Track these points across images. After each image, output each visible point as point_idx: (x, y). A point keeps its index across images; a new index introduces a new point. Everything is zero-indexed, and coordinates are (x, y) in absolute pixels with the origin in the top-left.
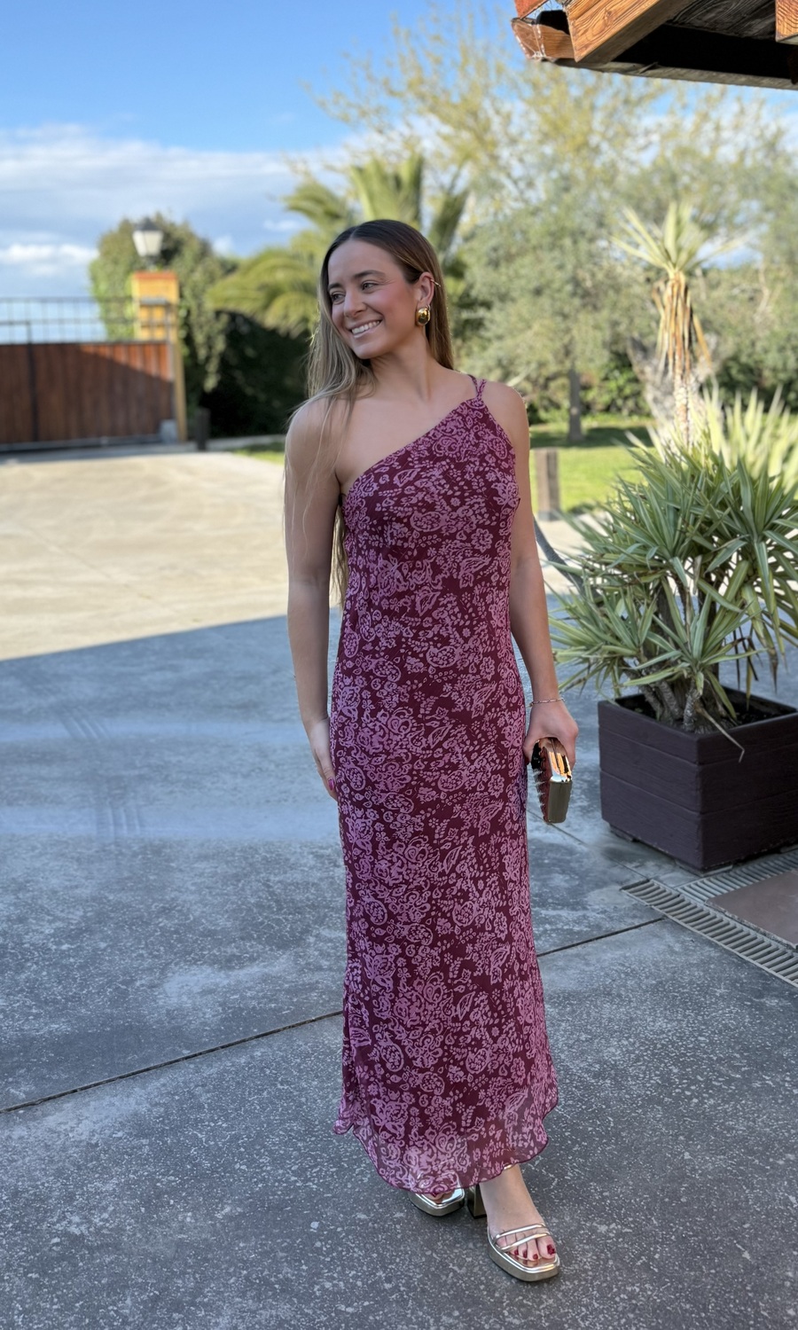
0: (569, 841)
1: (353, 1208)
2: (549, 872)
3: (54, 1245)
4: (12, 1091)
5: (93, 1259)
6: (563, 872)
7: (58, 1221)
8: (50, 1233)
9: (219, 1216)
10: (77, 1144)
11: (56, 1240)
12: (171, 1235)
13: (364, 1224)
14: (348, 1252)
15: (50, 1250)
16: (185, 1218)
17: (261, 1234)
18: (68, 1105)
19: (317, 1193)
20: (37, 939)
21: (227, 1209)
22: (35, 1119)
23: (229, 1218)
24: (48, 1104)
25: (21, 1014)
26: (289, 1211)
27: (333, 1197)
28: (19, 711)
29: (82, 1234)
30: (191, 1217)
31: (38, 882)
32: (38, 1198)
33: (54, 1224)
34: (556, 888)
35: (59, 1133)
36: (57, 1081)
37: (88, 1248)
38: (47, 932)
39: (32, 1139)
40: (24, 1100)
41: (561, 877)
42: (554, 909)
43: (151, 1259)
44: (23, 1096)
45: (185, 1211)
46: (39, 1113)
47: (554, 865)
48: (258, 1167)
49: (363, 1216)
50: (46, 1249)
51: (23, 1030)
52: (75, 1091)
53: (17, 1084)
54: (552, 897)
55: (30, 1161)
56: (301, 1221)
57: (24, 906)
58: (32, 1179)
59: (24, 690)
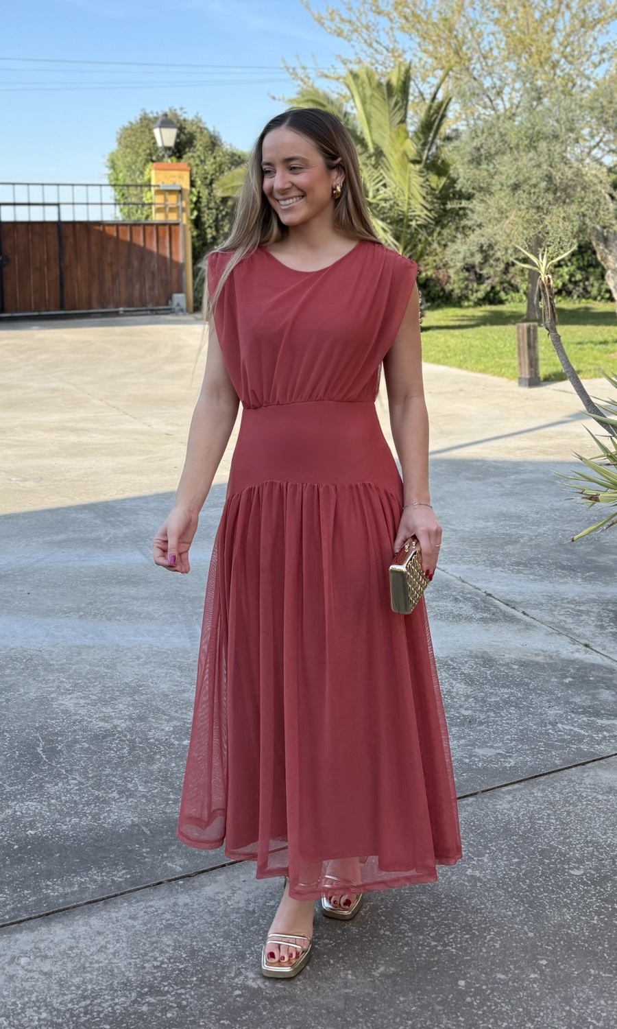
0: (607, 662)
1: (492, 969)
2: (596, 688)
3: (237, 996)
4: (169, 864)
5: (275, 1009)
6: (608, 688)
7: (236, 976)
8: (231, 986)
9: (376, 974)
10: (237, 911)
11: (238, 992)
12: (337, 990)
13: (506, 983)
14: (497, 1007)
15: (235, 1001)
16: (347, 975)
17: (417, 990)
18: (221, 877)
19: (457, 956)
20: (159, 735)
21: (382, 969)
22: (194, 889)
23: (385, 976)
24: (203, 876)
25: (161, 798)
26: (436, 971)
27: (472, 960)
28: (98, 539)
29: (259, 987)
30: (352, 975)
31: (148, 687)
32: (213, 956)
33: (233, 979)
34: (606, 701)
35: (218, 900)
36: (206, 857)
37: (269, 999)
38: (167, 729)
39: (196, 906)
40: (181, 873)
41: (608, 692)
42: (608, 719)
43: (324, 1009)
44: (179, 869)
45: (345, 969)
46: (196, 884)
47: (599, 682)
48: (400, 933)
49: (502, 977)
50: (231, 1000)
51: (165, 813)
52: (224, 866)
53: (172, 859)
54: (604, 709)
55: (198, 924)
56: (449, 980)
57: (142, 707)
58: (204, 940)
59: (98, 521)
